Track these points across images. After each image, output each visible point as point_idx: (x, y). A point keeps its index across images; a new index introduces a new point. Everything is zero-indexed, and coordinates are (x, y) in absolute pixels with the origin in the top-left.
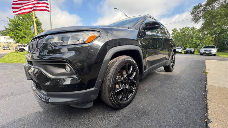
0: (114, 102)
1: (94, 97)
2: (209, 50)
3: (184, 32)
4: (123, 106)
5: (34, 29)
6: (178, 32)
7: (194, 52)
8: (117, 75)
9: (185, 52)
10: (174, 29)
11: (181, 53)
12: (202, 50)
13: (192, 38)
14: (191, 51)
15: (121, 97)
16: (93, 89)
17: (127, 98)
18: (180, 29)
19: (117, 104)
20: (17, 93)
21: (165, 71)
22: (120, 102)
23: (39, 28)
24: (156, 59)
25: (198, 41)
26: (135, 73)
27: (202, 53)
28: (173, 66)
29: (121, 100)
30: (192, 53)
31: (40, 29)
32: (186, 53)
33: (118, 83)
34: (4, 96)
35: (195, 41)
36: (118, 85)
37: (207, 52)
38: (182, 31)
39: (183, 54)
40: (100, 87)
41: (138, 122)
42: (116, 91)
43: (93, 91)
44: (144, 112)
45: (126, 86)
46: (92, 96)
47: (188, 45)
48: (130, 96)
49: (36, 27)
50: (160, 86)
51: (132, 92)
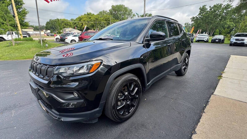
0: (116, 118)
1: (99, 115)
2: (242, 39)
3: (215, 11)
4: (125, 119)
5: (13, 11)
6: (208, 11)
7: (223, 40)
8: (119, 93)
9: (212, 40)
10: (202, 7)
11: (207, 42)
12: (233, 39)
13: (225, 19)
14: (220, 40)
15: (123, 112)
16: (98, 109)
17: (129, 113)
18: (210, 7)
19: (119, 119)
20: (19, 105)
21: (176, 75)
22: (122, 117)
23: (20, 8)
24: (169, 60)
25: (232, 24)
26: (137, 89)
27: (233, 43)
28: (185, 69)
29: (123, 115)
30: (221, 42)
31: (21, 10)
32: (214, 42)
33: (120, 101)
34: (7, 109)
35: (228, 23)
36: (120, 102)
37: (238, 42)
38: (212, 10)
39: (209, 42)
40: (103, 107)
41: (136, 134)
42: (118, 108)
43: (98, 111)
44: (143, 125)
45: (127, 102)
46: (97, 114)
47: (218, 30)
48: (132, 109)
49: (16, 6)
50: (165, 96)
51: (134, 106)
